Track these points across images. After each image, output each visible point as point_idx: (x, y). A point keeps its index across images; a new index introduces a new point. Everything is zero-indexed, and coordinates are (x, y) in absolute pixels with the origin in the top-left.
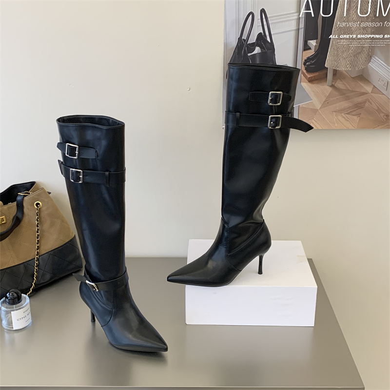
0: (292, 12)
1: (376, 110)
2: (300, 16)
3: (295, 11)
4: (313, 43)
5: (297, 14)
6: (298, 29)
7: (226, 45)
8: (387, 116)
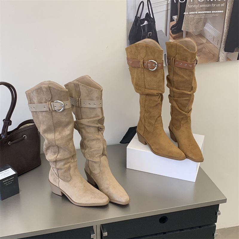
1: (208, 52)
4: (175, 17)
5: (167, 1)
6: (168, 10)
7: (128, 21)
8: (214, 55)
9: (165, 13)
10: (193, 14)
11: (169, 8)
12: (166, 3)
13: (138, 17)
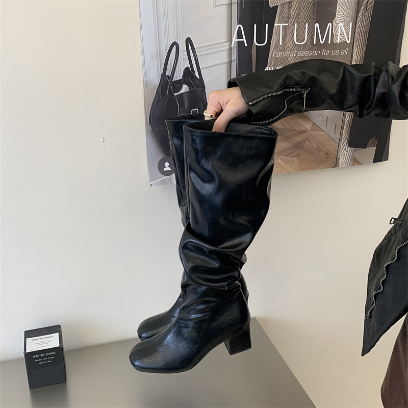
0: (222, 41)
1: (316, 149)
2: (232, 46)
3: (226, 40)
5: (228, 43)
6: (231, 62)
7: (146, 84)
8: (327, 154)
11: (234, 57)
12: (227, 48)
13: (168, 76)
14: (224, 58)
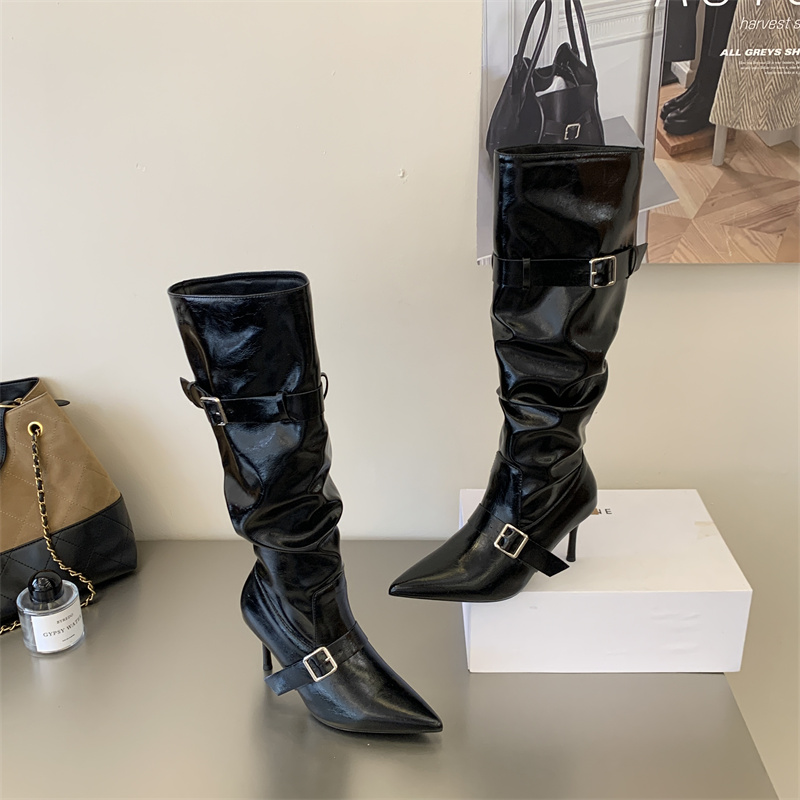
4: (683, 68)
6: (652, 36)
9: (638, 47)
10: (759, 58)
11: (660, 26)
12: (647, 8)
13: (527, 59)
14: (640, 28)
